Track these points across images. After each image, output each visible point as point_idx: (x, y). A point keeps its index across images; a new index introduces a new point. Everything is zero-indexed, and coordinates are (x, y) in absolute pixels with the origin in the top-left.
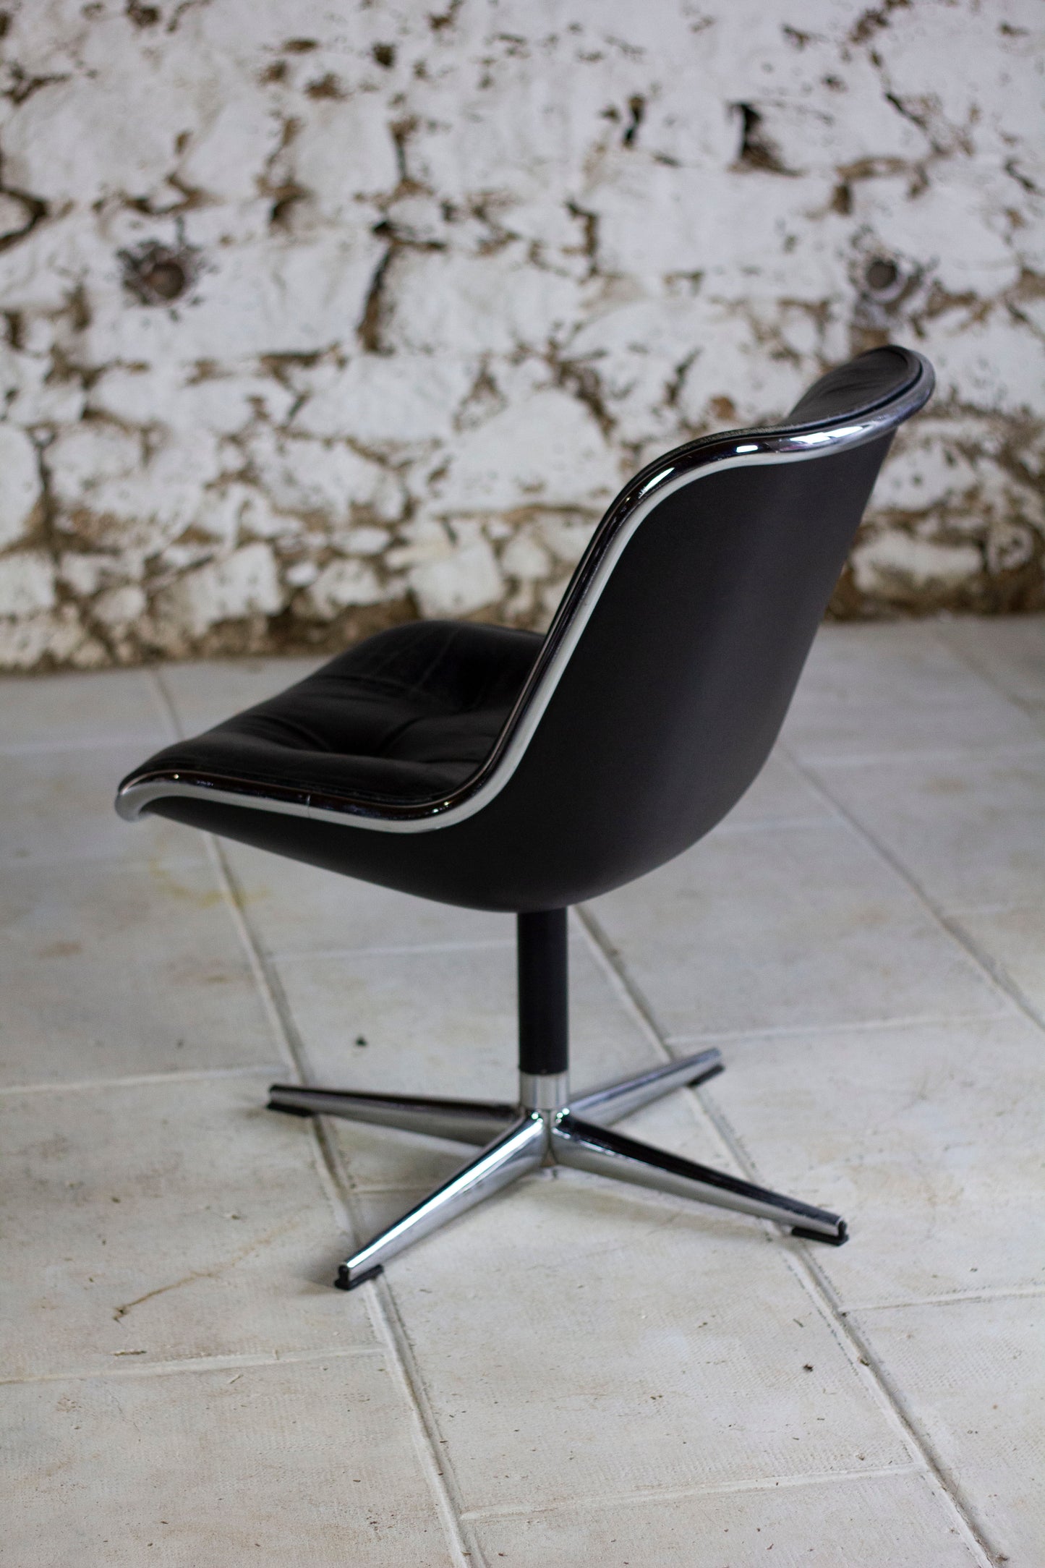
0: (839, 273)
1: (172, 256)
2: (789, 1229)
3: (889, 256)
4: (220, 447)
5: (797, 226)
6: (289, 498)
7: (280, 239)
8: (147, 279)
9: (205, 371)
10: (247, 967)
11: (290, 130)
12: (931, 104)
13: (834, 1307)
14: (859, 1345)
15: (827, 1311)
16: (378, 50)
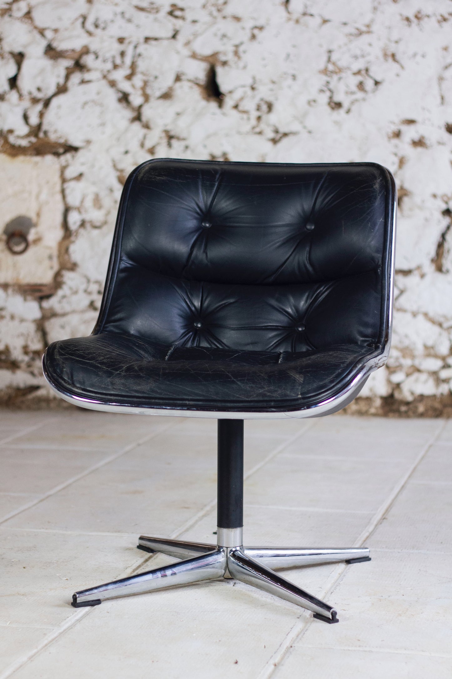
2: (314, 614)
11: (402, 162)
14: (282, 659)
16: (447, 127)
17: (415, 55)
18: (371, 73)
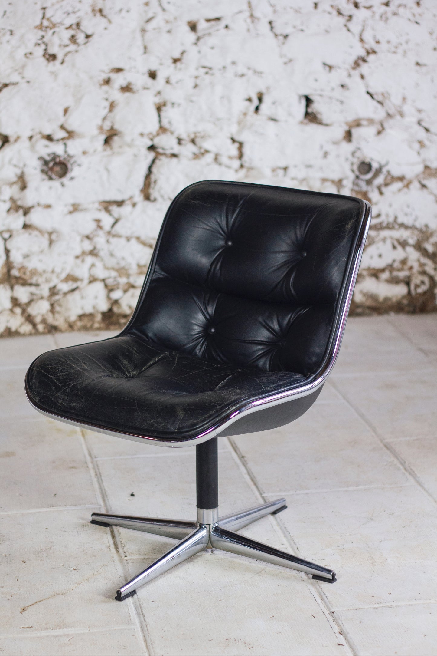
0: (347, 167)
1: (62, 159)
2: (311, 576)
3: (367, 160)
4: (82, 241)
5: (328, 147)
6: (112, 262)
7: (109, 152)
8: (51, 169)
9: (76, 208)
10: (86, 463)
11: (112, 106)
12: (386, 95)
13: (329, 609)
14: (339, 626)
15: (326, 611)
16: (150, 72)
17: (121, 10)
18: (82, 28)
